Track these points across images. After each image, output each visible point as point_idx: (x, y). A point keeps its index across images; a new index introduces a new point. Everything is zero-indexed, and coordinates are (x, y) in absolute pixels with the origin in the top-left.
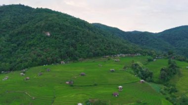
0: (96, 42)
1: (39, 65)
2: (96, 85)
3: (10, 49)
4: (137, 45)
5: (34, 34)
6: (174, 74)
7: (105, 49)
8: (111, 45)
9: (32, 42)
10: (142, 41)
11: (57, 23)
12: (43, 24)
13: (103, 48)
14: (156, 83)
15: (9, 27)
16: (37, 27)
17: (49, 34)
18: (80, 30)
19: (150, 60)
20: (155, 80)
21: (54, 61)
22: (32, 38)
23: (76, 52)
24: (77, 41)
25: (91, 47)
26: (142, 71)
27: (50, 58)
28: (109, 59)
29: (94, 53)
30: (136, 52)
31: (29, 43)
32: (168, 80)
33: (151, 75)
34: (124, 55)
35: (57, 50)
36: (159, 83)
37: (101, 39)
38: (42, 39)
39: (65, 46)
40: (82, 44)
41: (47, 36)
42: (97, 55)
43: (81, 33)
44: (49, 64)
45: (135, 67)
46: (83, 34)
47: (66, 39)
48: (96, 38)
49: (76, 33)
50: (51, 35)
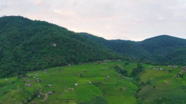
0: (89, 51)
1: (53, 67)
2: (95, 76)
3: (27, 56)
4: (119, 53)
5: (43, 44)
6: (141, 71)
7: (97, 56)
8: (100, 53)
9: (43, 51)
10: (124, 49)
11: (60, 37)
12: (50, 37)
13: (95, 56)
14: (129, 77)
15: (19, 38)
16: (45, 39)
17: (55, 45)
18: (78, 42)
19: (127, 64)
20: (129, 75)
21: (63, 65)
22: (43, 48)
23: (77, 58)
24: (77, 51)
25: (87, 55)
26: (121, 70)
27: (60, 62)
28: (99, 63)
29: (89, 59)
30: (118, 59)
31: (41, 51)
32: (136, 75)
33: (126, 72)
34: (109, 61)
35: (64, 57)
36: (131, 77)
37: (93, 49)
38: (51, 49)
39: (68, 54)
40: (80, 53)
41: (54, 46)
42: (91, 61)
43: (79, 44)
44: (60, 66)
45: (116, 68)
46: (80, 46)
47: (69, 49)
48: (89, 48)
49: (76, 45)
50: (57, 46)
